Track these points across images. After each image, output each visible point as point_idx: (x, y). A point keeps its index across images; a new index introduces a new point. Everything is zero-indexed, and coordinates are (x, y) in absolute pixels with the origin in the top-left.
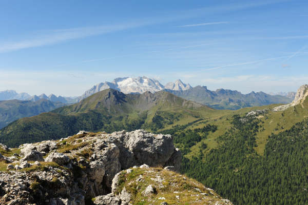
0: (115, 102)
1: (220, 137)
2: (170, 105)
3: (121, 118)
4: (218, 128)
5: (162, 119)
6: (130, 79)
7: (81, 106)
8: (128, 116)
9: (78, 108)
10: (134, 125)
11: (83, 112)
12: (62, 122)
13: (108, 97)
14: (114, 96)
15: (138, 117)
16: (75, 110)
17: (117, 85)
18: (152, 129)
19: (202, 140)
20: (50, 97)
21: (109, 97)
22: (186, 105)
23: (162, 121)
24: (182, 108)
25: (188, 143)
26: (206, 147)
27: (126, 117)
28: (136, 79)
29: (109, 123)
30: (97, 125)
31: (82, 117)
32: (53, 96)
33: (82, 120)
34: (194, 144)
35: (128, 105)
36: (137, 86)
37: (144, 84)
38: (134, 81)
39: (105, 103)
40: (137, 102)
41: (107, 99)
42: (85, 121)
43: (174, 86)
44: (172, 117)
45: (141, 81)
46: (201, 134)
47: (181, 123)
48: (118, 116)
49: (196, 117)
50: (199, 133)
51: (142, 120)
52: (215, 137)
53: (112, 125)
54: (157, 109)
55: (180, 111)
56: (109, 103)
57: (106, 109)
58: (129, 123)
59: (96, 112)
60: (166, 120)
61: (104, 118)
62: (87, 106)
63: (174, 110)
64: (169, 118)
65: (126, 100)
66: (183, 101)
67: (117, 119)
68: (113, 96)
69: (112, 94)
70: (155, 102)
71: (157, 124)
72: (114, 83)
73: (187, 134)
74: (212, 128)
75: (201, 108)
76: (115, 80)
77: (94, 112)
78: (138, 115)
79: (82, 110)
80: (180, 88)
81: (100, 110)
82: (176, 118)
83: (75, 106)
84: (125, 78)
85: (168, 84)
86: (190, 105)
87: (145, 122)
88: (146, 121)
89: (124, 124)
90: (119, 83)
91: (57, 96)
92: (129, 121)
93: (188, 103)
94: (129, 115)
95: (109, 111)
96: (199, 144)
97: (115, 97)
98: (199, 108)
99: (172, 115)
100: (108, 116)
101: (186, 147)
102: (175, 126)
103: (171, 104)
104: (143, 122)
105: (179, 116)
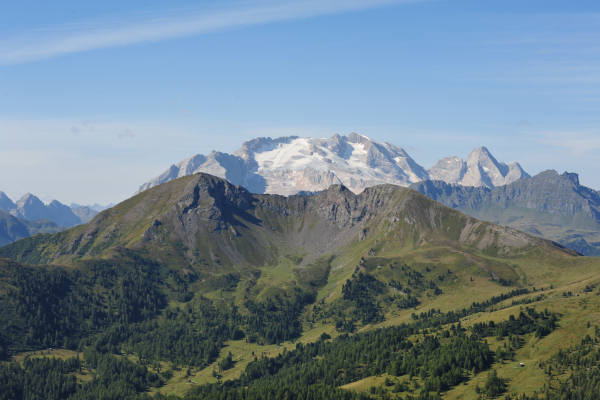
0: (214, 224)
1: (561, 355)
2: (415, 238)
3: (232, 281)
4: (562, 322)
5: (380, 288)
6: (303, 143)
7: (95, 234)
8: (258, 274)
9: (83, 242)
10: (274, 309)
11: (97, 257)
12: (17, 289)
13: (188, 203)
14: (212, 200)
15: (293, 277)
16: (74, 250)
17: (255, 165)
18: (339, 325)
19: (495, 366)
20: (22, 204)
21: (194, 205)
22: (474, 238)
23: (379, 297)
24: (458, 248)
25: (439, 373)
26: (501, 392)
27: (252, 277)
28: (325, 145)
29: (188, 299)
30: (142, 305)
31: (91, 275)
32: (33, 202)
33: (91, 285)
34: (462, 379)
35: (261, 233)
36: (325, 167)
37: (353, 163)
38: (315, 149)
39: (177, 224)
40: (297, 226)
41: (186, 210)
42: (99, 289)
43: (464, 170)
44: (418, 282)
45: (343, 149)
46: (494, 344)
47: (447, 303)
48: (219, 274)
49: (504, 283)
50: (490, 340)
51: (306, 289)
52: (544, 353)
53: (197, 308)
54: (367, 250)
55: (448, 260)
56: (193, 227)
57: (180, 247)
58: (259, 299)
59: (144, 256)
60: (393, 291)
61: (170, 280)
62: (114, 235)
63: (428, 255)
64: (405, 286)
65: (256, 214)
66: (463, 222)
67: (215, 285)
68: (208, 201)
69: (204, 193)
70: (361, 225)
71: (361, 304)
72: (244, 156)
73: (445, 342)
74: (541, 323)
75: (523, 249)
76: (248, 144)
77: (136, 257)
78: (297, 271)
79: (98, 250)
80: (485, 177)
81: (158, 251)
82: (433, 285)
83: (74, 236)
84: (285, 140)
85: (441, 164)
86: (486, 240)
87: (319, 298)
88: (321, 294)
89: (239, 302)
90: (261, 158)
91: (47, 203)
92: (257, 292)
93: (480, 232)
94: (263, 269)
95: (190, 254)
96: (481, 379)
97: (217, 204)
98: (517, 251)
99: (420, 275)
100: (186, 271)
101: (430, 388)
102: (423, 315)
103: (417, 233)
104: (310, 299)
105: (441, 279)
